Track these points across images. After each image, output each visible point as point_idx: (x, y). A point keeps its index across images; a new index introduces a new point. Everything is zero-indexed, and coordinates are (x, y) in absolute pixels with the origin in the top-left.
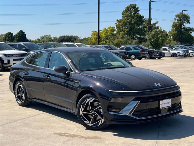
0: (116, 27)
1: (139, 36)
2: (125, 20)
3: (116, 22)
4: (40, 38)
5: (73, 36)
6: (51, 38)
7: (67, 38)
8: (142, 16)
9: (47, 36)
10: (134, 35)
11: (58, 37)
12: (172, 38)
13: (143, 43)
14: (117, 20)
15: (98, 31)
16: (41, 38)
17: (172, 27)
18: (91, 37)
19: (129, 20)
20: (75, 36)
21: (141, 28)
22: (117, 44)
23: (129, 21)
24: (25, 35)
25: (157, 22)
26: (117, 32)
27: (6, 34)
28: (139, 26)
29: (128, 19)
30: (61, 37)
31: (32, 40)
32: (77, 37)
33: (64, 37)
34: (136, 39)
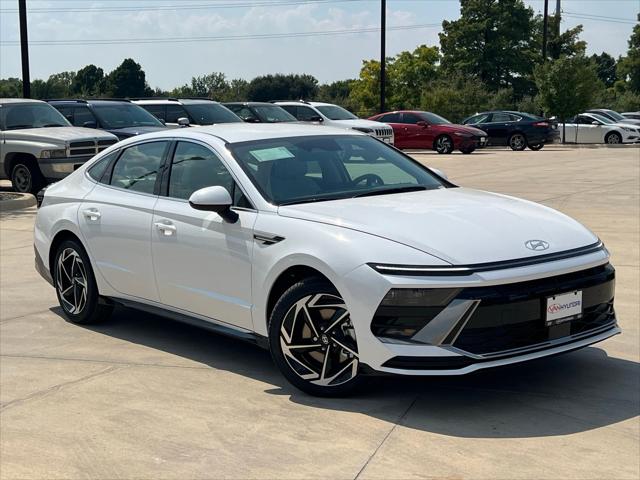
0: (440, 46)
1: (516, 75)
2: (470, 23)
3: (441, 30)
4: (190, 86)
5: (297, 76)
6: (224, 86)
7: (277, 82)
8: (526, 7)
9: (213, 77)
10: (500, 73)
11: (249, 82)
12: (628, 79)
13: (528, 99)
14: (445, 24)
15: (379, 60)
16: (194, 84)
17: (630, 43)
18: (358, 78)
19: (485, 22)
20: (304, 77)
21: (525, 48)
22: (441, 103)
23: (483, 25)
24: (143, 74)
25: (579, 29)
26: (443, 62)
27: (80, 72)
28: (516, 43)
29: (481, 21)
30: (257, 81)
31: (163, 90)
32: (313, 79)
33: (269, 78)
34: (506, 86)
